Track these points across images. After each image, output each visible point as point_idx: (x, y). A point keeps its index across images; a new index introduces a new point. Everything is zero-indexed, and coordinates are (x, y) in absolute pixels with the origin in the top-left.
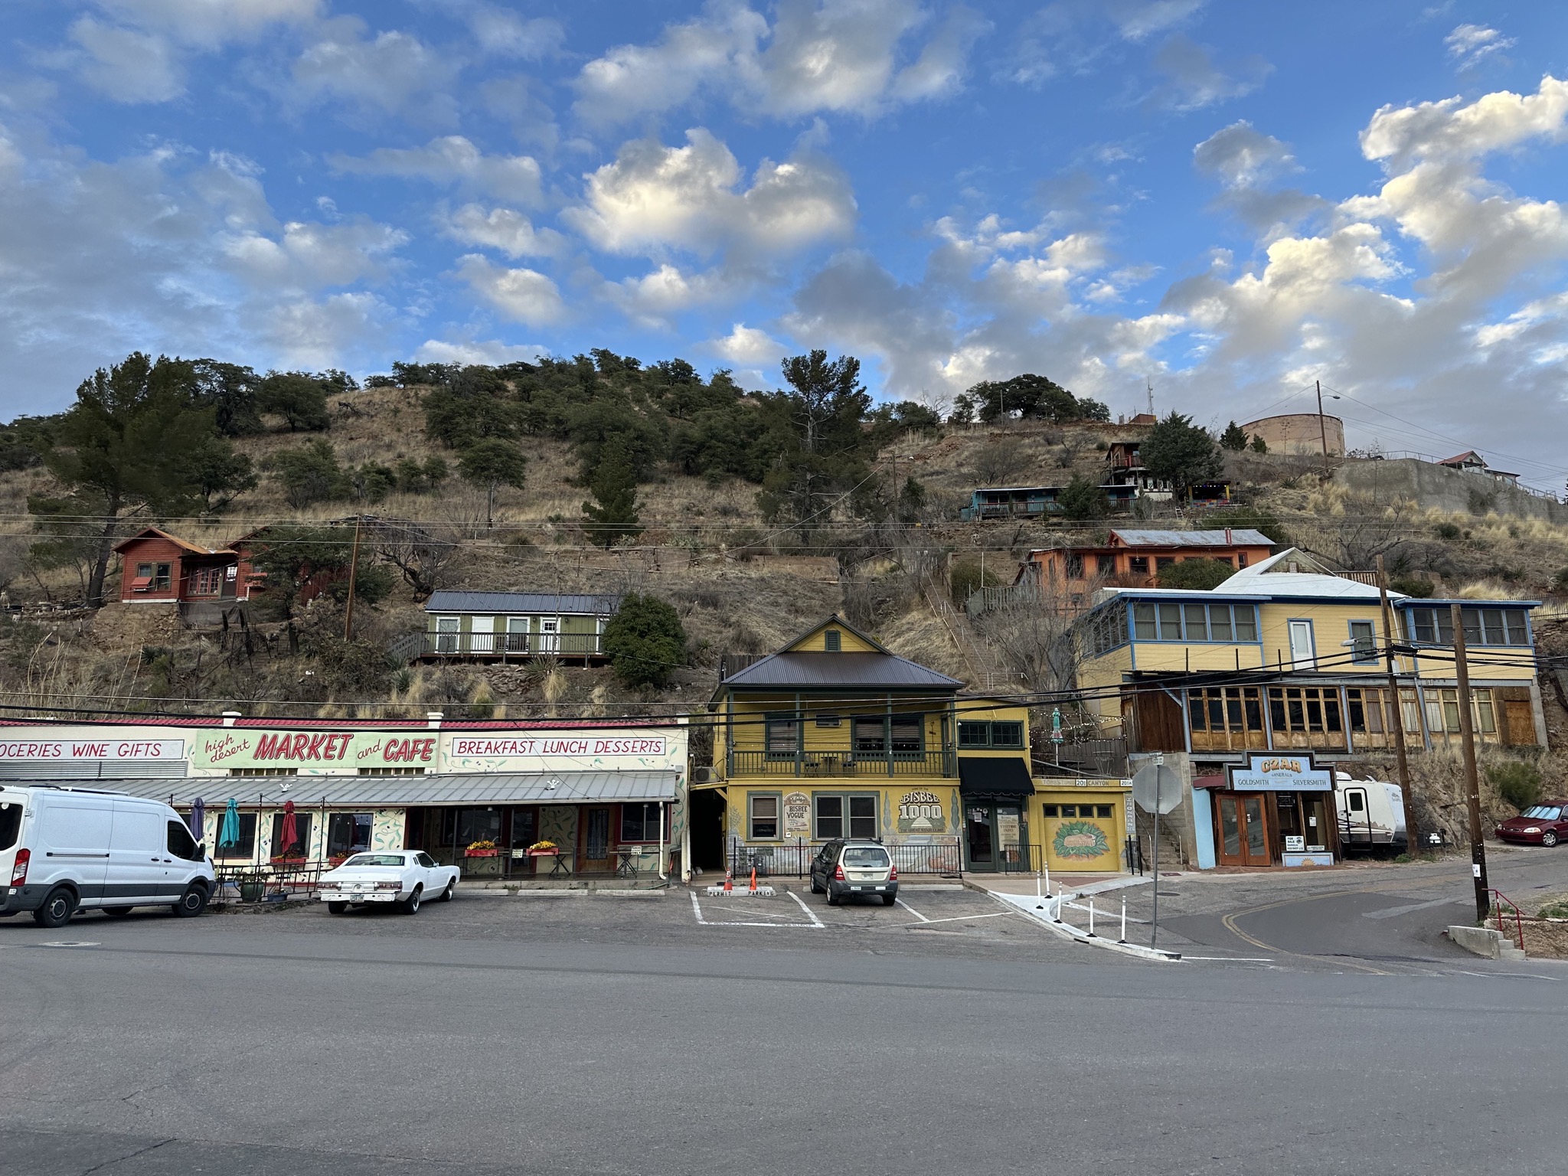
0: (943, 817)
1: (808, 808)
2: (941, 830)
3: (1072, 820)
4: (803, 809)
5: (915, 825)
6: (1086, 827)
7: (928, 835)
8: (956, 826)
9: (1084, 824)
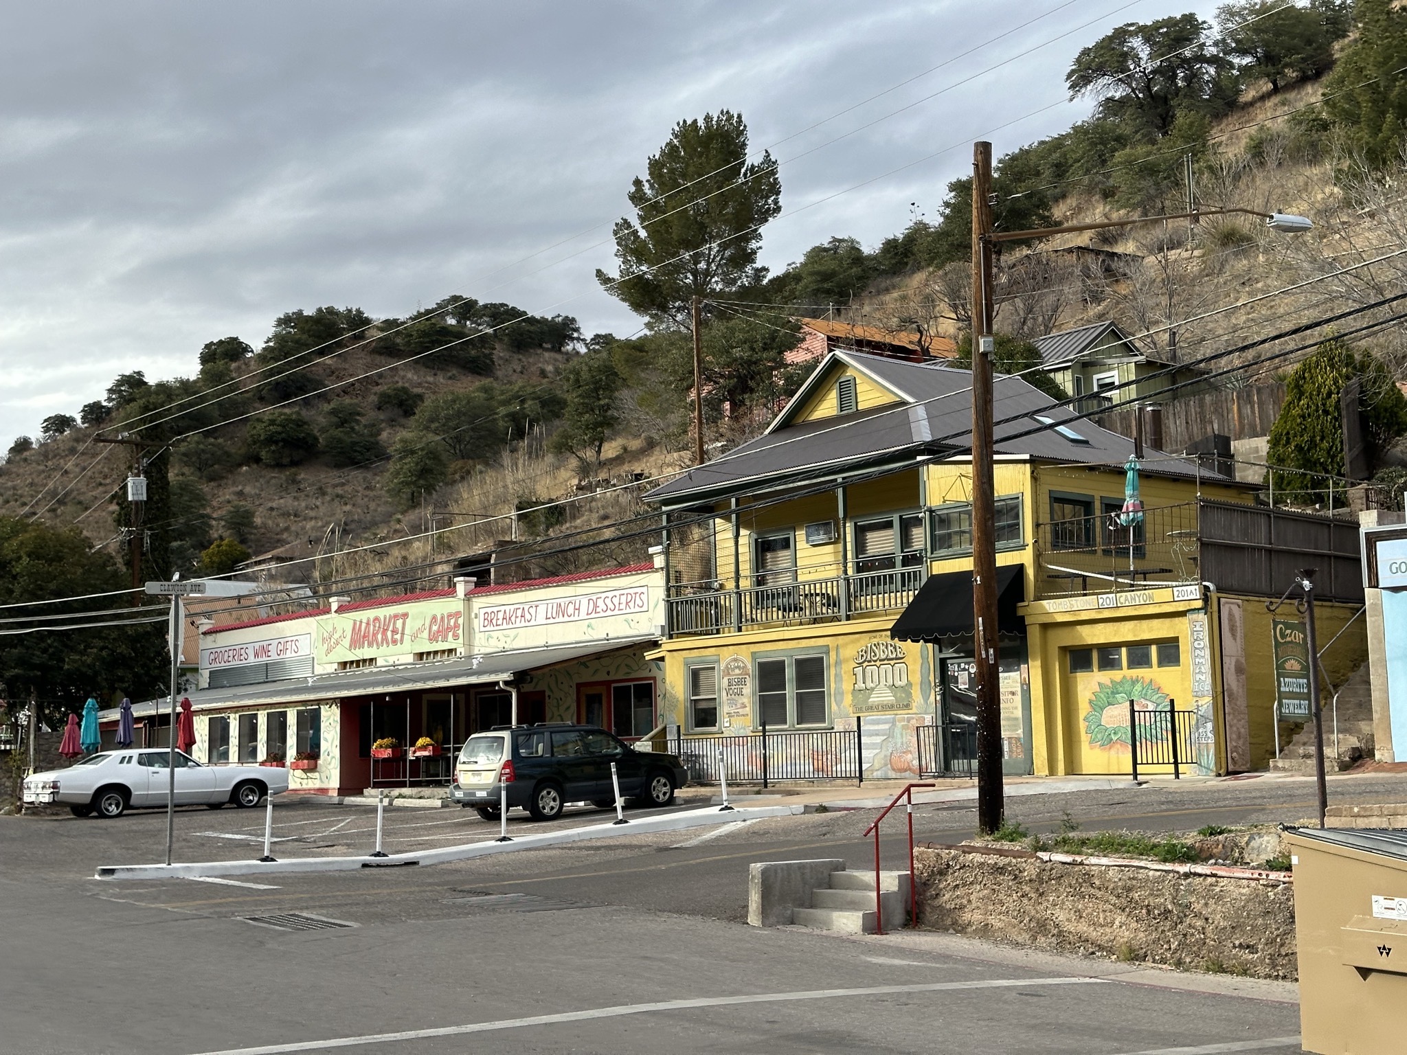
0: (909, 684)
1: (748, 679)
2: (907, 706)
3: (1116, 675)
4: (742, 682)
5: (874, 699)
6: (1138, 687)
7: (889, 716)
8: (926, 698)
9: (1134, 682)
